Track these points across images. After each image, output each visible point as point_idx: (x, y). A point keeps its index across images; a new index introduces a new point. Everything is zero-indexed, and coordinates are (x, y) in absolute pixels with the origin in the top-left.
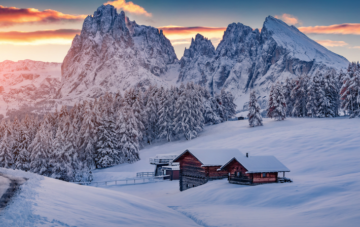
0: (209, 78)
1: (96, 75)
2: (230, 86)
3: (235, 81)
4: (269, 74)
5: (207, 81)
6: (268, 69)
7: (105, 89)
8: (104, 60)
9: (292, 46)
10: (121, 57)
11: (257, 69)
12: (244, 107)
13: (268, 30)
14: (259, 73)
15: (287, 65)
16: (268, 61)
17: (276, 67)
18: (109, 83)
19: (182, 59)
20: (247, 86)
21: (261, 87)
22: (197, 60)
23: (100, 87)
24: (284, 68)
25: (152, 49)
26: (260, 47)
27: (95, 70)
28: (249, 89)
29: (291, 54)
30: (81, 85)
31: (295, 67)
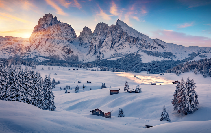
0: (94, 44)
1: (46, 42)
2: (104, 48)
3: (106, 45)
4: (120, 42)
5: (93, 45)
6: (119, 41)
7: (51, 48)
8: (49, 36)
9: (129, 31)
10: (56, 35)
11: (115, 40)
12: (111, 56)
13: (119, 25)
14: (115, 42)
15: (127, 39)
16: (119, 37)
17: (123, 40)
18: (52, 46)
19: (79, 36)
20: (111, 47)
21: (117, 48)
22: (87, 37)
23: (48, 47)
24: (126, 40)
25: (67, 32)
26: (115, 32)
27: (45, 40)
28: (112, 49)
29: (129, 35)
30: (39, 46)
31: (131, 40)
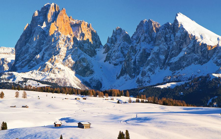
0: (133, 58)
2: (151, 64)
3: (154, 60)
4: (181, 55)
5: (131, 60)
6: (181, 51)
12: (164, 80)
15: (196, 48)
16: (180, 45)
19: (106, 44)
20: (164, 64)
22: (120, 45)
24: (194, 51)
27: (43, 50)
29: (199, 40)
31: (203, 50)
